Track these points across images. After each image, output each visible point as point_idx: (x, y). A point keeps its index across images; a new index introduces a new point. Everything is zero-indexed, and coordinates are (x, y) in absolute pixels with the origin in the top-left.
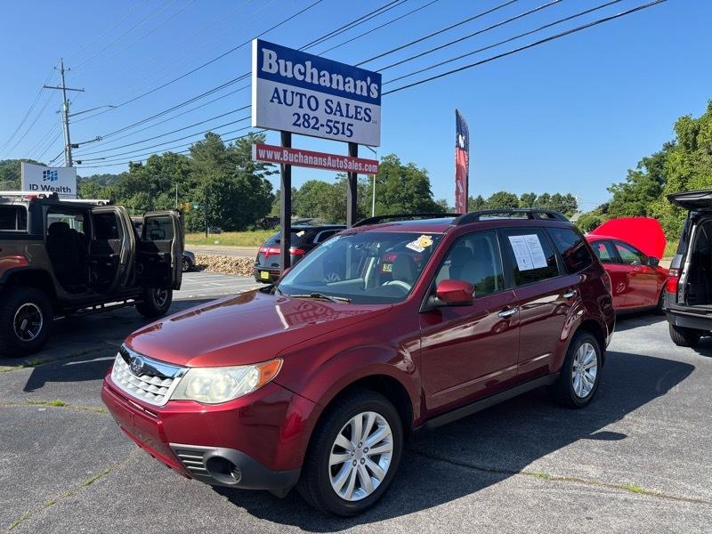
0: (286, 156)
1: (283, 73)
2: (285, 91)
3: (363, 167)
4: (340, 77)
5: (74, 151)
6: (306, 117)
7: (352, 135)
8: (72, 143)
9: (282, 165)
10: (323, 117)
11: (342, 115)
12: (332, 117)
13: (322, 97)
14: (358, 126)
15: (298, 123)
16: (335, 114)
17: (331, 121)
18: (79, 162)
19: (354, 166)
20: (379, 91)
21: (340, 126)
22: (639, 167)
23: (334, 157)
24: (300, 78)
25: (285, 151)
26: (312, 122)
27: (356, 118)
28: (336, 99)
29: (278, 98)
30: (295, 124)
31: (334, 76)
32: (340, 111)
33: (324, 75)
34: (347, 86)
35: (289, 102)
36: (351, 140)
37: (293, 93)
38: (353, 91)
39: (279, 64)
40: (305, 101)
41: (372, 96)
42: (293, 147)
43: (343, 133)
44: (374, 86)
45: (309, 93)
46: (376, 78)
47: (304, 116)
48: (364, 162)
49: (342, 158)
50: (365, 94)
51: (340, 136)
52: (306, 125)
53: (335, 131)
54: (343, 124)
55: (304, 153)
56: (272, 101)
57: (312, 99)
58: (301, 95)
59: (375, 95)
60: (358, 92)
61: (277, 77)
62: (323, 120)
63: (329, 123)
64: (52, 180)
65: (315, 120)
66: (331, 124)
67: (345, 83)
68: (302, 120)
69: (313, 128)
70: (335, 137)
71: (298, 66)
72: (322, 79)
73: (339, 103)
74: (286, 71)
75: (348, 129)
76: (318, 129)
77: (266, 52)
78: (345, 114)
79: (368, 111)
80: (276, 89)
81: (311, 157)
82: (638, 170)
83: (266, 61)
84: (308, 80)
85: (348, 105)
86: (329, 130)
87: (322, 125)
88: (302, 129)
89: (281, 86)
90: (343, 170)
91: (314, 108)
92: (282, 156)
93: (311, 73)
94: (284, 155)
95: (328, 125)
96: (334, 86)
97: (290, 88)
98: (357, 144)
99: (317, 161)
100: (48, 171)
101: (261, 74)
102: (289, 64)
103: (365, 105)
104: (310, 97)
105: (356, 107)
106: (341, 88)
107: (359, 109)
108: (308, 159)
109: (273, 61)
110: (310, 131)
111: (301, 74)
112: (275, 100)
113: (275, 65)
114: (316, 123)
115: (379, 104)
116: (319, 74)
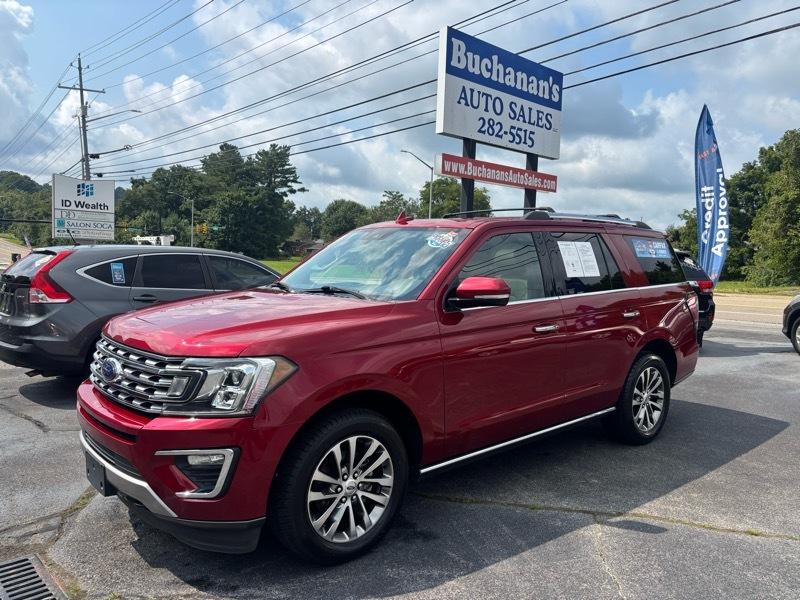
0: (471, 170)
1: (471, 69)
2: (472, 91)
3: (542, 182)
4: (524, 76)
6: (491, 122)
7: (533, 144)
9: (463, 179)
10: (507, 123)
11: (524, 121)
12: (515, 123)
13: (507, 98)
14: (539, 134)
15: (483, 129)
16: (518, 120)
17: (514, 128)
18: (100, 175)
19: (533, 182)
20: (560, 93)
21: (522, 134)
23: (516, 171)
24: (486, 75)
25: (469, 163)
26: (497, 128)
27: (538, 125)
28: (520, 101)
29: (465, 99)
30: (480, 131)
31: (519, 74)
32: (523, 116)
33: (509, 73)
34: (530, 86)
35: (475, 104)
36: (531, 150)
37: (479, 93)
38: (535, 93)
39: (467, 57)
40: (490, 103)
41: (554, 99)
42: (477, 158)
43: (525, 143)
44: (556, 87)
45: (495, 93)
46: (558, 77)
47: (489, 120)
48: (544, 177)
49: (522, 172)
50: (547, 96)
51: (522, 147)
52: (490, 131)
53: (517, 140)
54: (525, 131)
55: (489, 166)
56: (459, 102)
57: (498, 102)
58: (488, 95)
59: (556, 99)
60: (541, 95)
61: (464, 74)
62: (506, 128)
63: (512, 131)
64: (87, 195)
65: (499, 126)
66: (514, 131)
67: (529, 83)
68: (487, 126)
69: (497, 135)
70: (513, 146)
71: (486, 61)
72: (507, 77)
73: (522, 109)
74: (473, 66)
75: (530, 138)
76: (501, 137)
77: (456, 42)
78: (527, 120)
79: (549, 117)
80: (464, 90)
81: (494, 171)
83: (455, 54)
84: (494, 78)
85: (530, 109)
86: (511, 138)
87: (506, 133)
88: (485, 138)
89: (469, 85)
90: (520, 186)
91: (498, 111)
92: (466, 169)
93: (497, 70)
94: (469, 168)
95: (511, 133)
96: (519, 87)
97: (478, 87)
98: (537, 156)
99: (500, 175)
100: (83, 185)
101: (450, 70)
102: (477, 57)
103: (546, 110)
104: (495, 99)
105: (538, 112)
106: (525, 89)
107: (541, 115)
108: (491, 173)
109: (461, 54)
110: (494, 140)
111: (488, 70)
112: (463, 101)
113: (463, 59)
114: (500, 130)
115: (560, 109)
116: (505, 71)
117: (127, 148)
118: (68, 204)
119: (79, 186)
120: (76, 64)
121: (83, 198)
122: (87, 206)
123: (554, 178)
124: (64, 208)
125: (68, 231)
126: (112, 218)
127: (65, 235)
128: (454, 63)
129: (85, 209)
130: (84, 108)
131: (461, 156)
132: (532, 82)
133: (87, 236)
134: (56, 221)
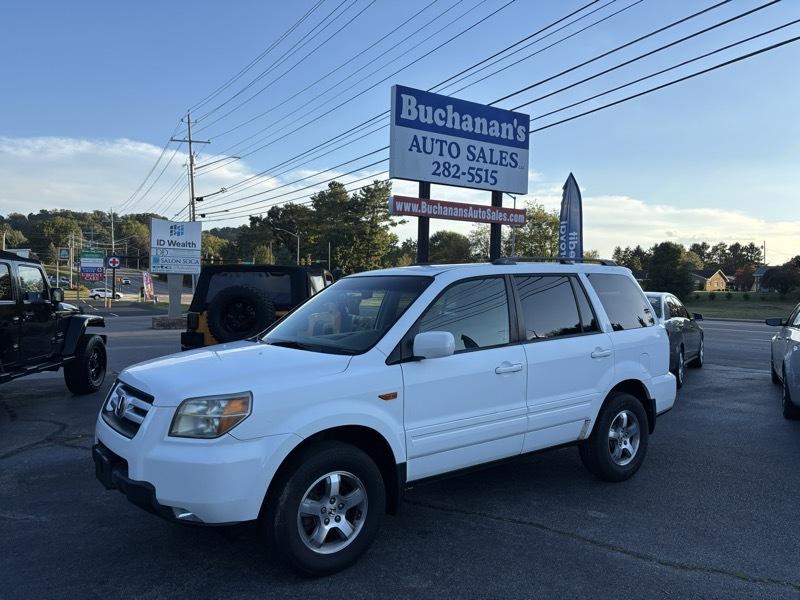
0: (425, 208)
1: (423, 120)
2: (425, 139)
3: (508, 217)
4: (484, 121)
5: (198, 205)
6: (447, 165)
7: (496, 181)
8: (196, 196)
9: (420, 218)
10: (465, 164)
11: (485, 162)
12: (474, 164)
13: (464, 143)
14: (502, 172)
15: (438, 172)
16: (478, 161)
17: (473, 169)
18: (203, 215)
19: (497, 216)
20: (527, 133)
21: (483, 174)
23: (476, 207)
24: (441, 123)
25: (423, 203)
26: (453, 170)
27: (501, 164)
28: (479, 144)
29: (418, 146)
30: (434, 174)
31: (478, 120)
32: (484, 157)
33: (466, 120)
34: (491, 129)
35: (429, 149)
36: (495, 188)
37: (433, 140)
38: (498, 135)
39: (418, 109)
40: (445, 148)
41: (519, 139)
42: (432, 198)
43: (486, 181)
44: (521, 129)
45: (450, 139)
46: (524, 120)
47: (445, 164)
48: (509, 211)
49: (484, 208)
50: (511, 137)
51: (488, 186)
52: (446, 173)
53: (477, 179)
54: (487, 171)
55: (444, 204)
56: (410, 150)
57: (454, 148)
58: (442, 142)
59: (522, 138)
60: (504, 136)
61: (416, 124)
62: (464, 168)
63: (471, 171)
64: (179, 235)
65: (455, 168)
66: (473, 172)
67: (489, 127)
68: (442, 168)
69: (454, 176)
70: (474, 184)
71: (439, 111)
72: (464, 124)
73: (482, 150)
74: (426, 117)
75: (492, 177)
76: (459, 177)
77: (405, 98)
78: (488, 160)
79: (514, 156)
80: (415, 138)
81: (451, 209)
83: (405, 107)
84: (449, 125)
85: (492, 150)
86: (470, 178)
87: (464, 174)
88: (442, 178)
89: (420, 134)
90: (486, 221)
91: (455, 154)
92: (420, 208)
93: (453, 118)
94: (423, 207)
95: (470, 173)
96: (477, 131)
97: (430, 135)
98: (502, 192)
99: (457, 212)
100: (175, 226)
101: (399, 121)
102: (430, 109)
103: (510, 150)
104: (451, 144)
105: (501, 152)
106: (485, 132)
107: (504, 155)
108: (447, 211)
109: (412, 107)
110: (450, 180)
111: (442, 119)
112: (413, 148)
113: (414, 111)
114: (457, 171)
115: (527, 148)
116: (461, 118)
117: (223, 191)
118: (162, 243)
119: (171, 227)
120: (186, 120)
121: (175, 238)
122: (178, 244)
123: (523, 212)
124: (159, 246)
125: (162, 267)
126: (198, 255)
127: (159, 270)
128: (404, 116)
129: (172, 246)
130: (191, 157)
131: (417, 196)
132: (493, 125)
133: (178, 271)
134: (152, 258)
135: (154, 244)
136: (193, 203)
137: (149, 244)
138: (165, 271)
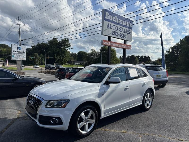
0: (110, 44)
3: (128, 47)
6: (115, 32)
8: (21, 39)
10: (119, 32)
13: (119, 26)
15: (113, 34)
16: (122, 32)
18: (23, 45)
19: (125, 47)
20: (132, 25)
22: (169, 49)
23: (121, 44)
24: (114, 21)
26: (116, 34)
27: (127, 33)
28: (122, 27)
29: (109, 26)
31: (122, 21)
32: (123, 31)
35: (111, 28)
36: (125, 39)
37: (112, 25)
38: (126, 25)
40: (115, 27)
41: (130, 27)
42: (112, 41)
43: (123, 37)
45: (116, 25)
54: (123, 35)
55: (114, 43)
56: (107, 27)
57: (117, 27)
58: (114, 26)
61: (108, 20)
62: (119, 34)
63: (120, 34)
64: (20, 49)
67: (124, 23)
68: (114, 33)
69: (117, 35)
70: (121, 38)
71: (114, 17)
72: (119, 21)
73: (123, 29)
74: (111, 18)
75: (125, 36)
77: (106, 13)
78: (124, 32)
79: (129, 31)
80: (108, 24)
81: (116, 44)
82: (169, 50)
83: (106, 15)
84: (116, 21)
85: (125, 29)
87: (119, 35)
89: (110, 23)
90: (122, 48)
92: (109, 44)
94: (110, 43)
95: (120, 35)
96: (122, 24)
99: (117, 45)
100: (19, 47)
102: (112, 16)
103: (128, 29)
109: (108, 15)
110: (116, 36)
111: (114, 20)
112: (108, 27)
113: (108, 17)
114: (117, 34)
115: (132, 29)
116: (118, 20)
118: (15, 51)
119: (18, 47)
120: (18, 19)
121: (19, 50)
122: (20, 52)
123: (130, 46)
124: (14, 52)
125: (15, 58)
126: (25, 55)
127: (14, 59)
128: (106, 18)
129: (19, 53)
130: (19, 29)
131: (108, 40)
132: (125, 23)
133: (19, 59)
134: (12, 56)
135: (12, 52)
136: (20, 41)
137: (11, 52)
138: (16, 59)
